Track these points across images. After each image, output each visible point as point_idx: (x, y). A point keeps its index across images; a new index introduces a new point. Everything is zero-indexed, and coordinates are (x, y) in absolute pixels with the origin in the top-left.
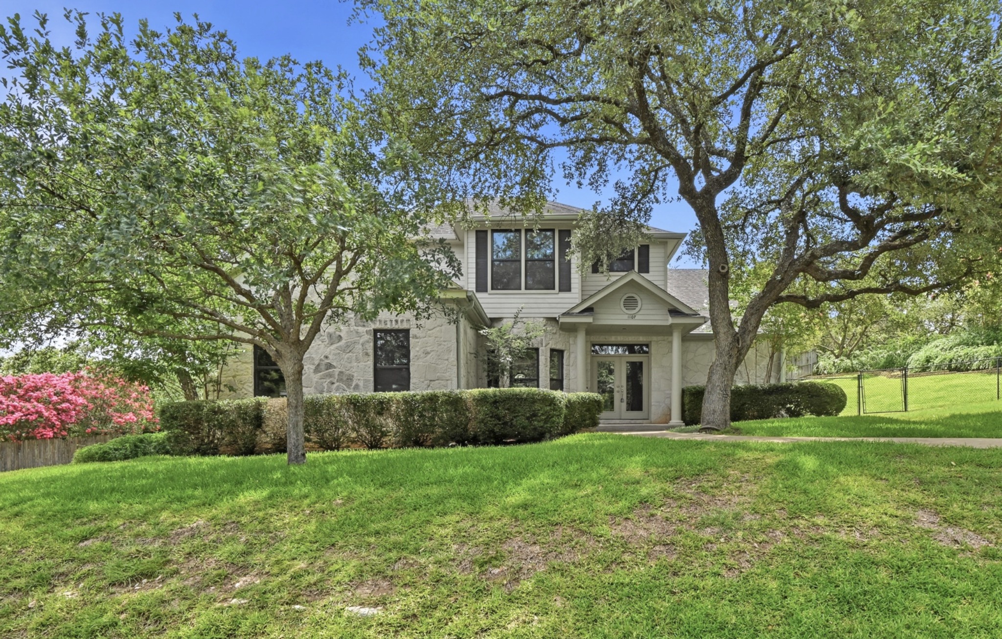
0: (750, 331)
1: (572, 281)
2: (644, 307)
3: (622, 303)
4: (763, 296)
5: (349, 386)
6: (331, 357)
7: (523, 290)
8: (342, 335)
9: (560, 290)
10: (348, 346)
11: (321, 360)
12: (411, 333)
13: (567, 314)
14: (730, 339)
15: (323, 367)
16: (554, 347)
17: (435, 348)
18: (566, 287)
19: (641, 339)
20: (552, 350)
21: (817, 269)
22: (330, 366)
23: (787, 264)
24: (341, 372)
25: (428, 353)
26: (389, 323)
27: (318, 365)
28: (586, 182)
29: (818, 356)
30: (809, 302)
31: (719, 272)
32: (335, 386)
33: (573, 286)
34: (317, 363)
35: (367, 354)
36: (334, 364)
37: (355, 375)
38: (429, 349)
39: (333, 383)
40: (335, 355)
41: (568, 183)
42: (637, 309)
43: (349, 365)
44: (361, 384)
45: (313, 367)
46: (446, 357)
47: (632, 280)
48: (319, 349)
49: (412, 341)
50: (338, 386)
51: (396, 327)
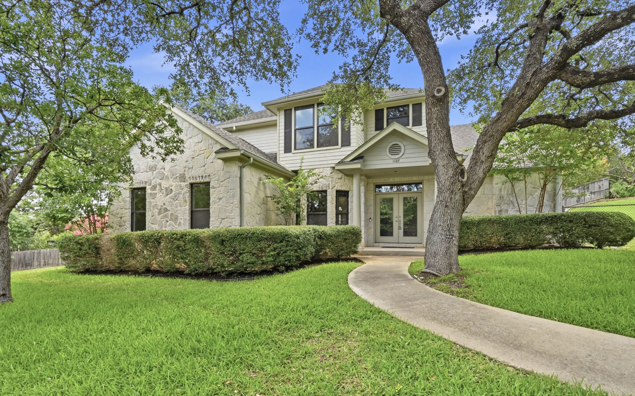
0: (482, 162)
1: (352, 137)
2: (407, 152)
3: (388, 150)
4: (498, 119)
5: (176, 223)
6: (167, 203)
7: (316, 148)
8: (172, 188)
9: (342, 146)
10: (175, 196)
11: (162, 206)
12: (211, 184)
13: (341, 162)
14: (451, 172)
15: (163, 211)
16: (339, 188)
17: (225, 195)
18: (346, 142)
19: (415, 179)
20: (338, 192)
21: (576, 72)
22: (166, 210)
23: (529, 75)
24: (172, 214)
25: (220, 199)
26: (198, 178)
27: (160, 209)
28: (331, 47)
29: (610, 184)
30: (569, 121)
31: (434, 96)
32: (168, 223)
33: (352, 141)
34: (159, 208)
35: (185, 201)
36: (168, 208)
37: (179, 215)
38: (221, 196)
39: (167, 221)
40: (169, 202)
41: (316, 52)
42: (401, 154)
43: (176, 209)
44: (182, 222)
45: (158, 211)
46: (232, 202)
47: (395, 131)
48: (161, 198)
49: (211, 190)
50: (170, 224)
51: (202, 181)
